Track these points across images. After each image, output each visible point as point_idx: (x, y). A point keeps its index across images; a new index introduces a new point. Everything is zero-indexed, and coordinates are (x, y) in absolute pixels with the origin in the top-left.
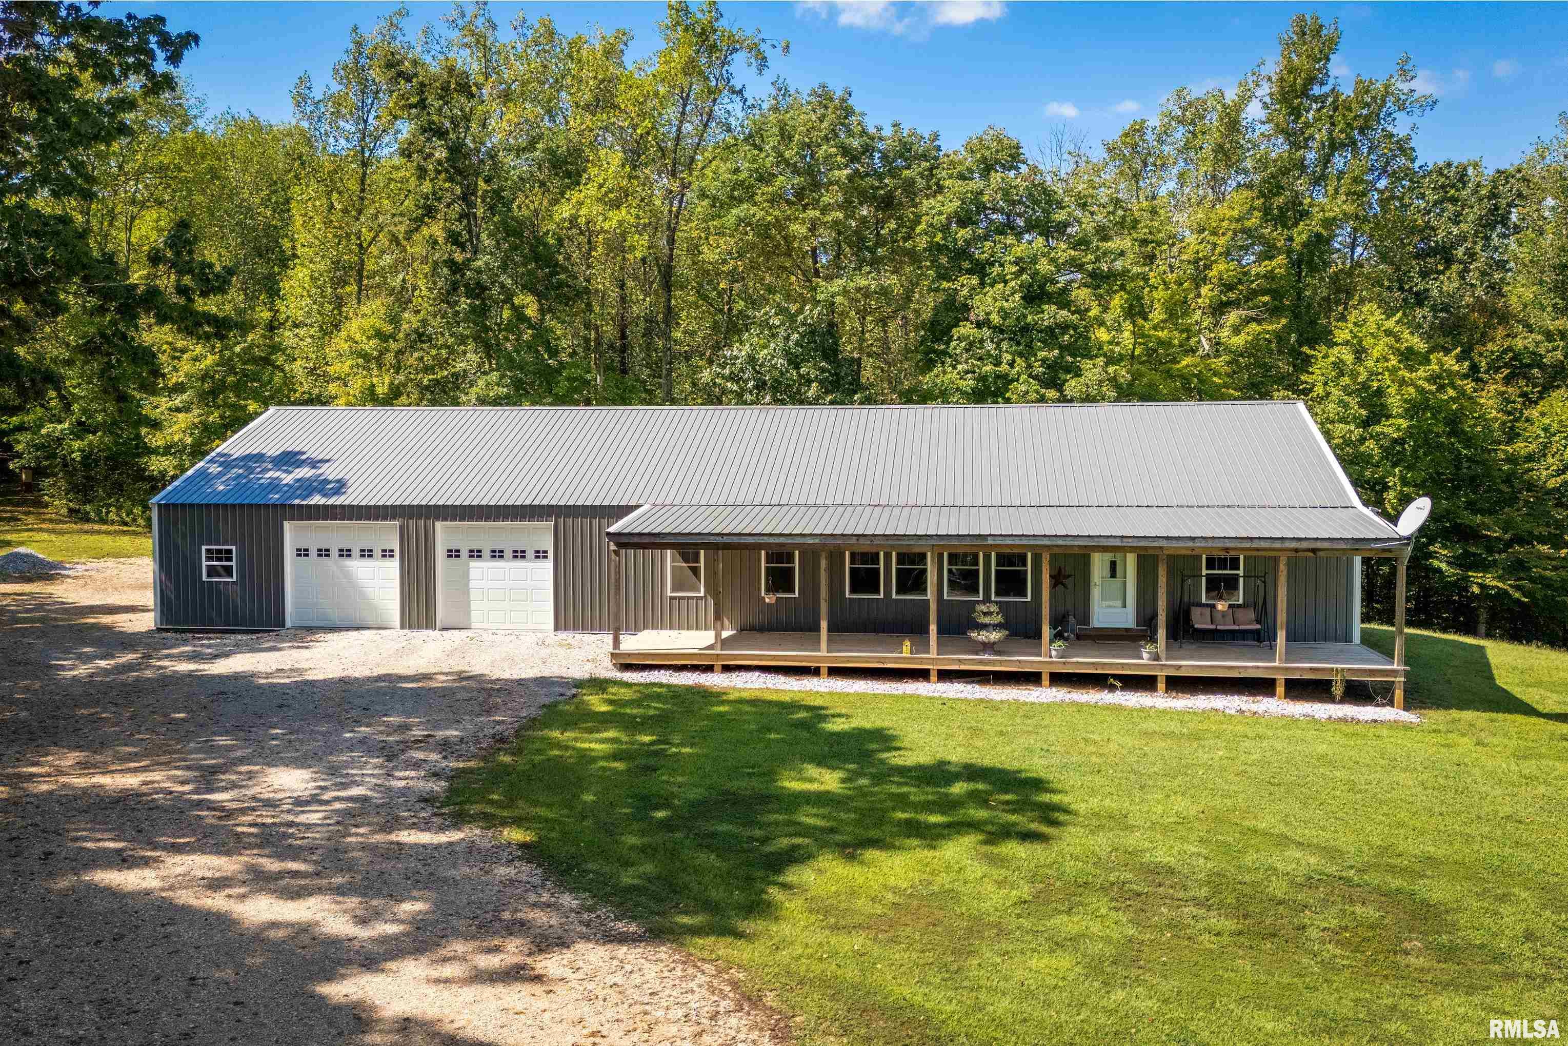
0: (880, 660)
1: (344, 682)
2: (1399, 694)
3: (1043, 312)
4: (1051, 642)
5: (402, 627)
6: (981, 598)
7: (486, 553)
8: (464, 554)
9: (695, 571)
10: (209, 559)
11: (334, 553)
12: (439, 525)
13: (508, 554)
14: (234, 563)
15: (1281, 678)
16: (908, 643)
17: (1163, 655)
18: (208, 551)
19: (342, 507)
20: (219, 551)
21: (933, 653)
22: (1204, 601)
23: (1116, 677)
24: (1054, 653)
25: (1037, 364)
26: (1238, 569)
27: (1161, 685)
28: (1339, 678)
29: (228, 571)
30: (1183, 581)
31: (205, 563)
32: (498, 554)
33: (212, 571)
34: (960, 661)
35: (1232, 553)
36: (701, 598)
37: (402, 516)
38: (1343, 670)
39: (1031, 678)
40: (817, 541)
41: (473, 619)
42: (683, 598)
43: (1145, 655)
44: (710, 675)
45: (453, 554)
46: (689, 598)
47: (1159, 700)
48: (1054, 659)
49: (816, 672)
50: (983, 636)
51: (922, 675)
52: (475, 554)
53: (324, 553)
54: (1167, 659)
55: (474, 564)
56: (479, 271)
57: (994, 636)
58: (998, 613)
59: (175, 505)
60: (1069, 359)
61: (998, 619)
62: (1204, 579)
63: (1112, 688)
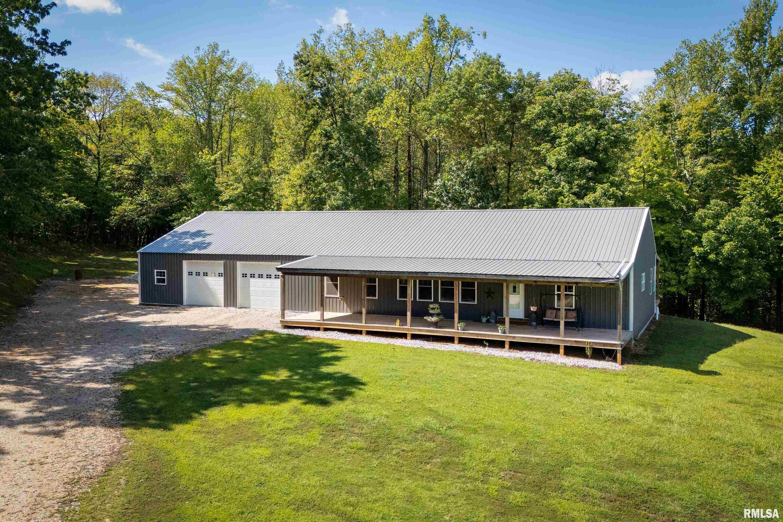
0: (386, 328)
1: (177, 326)
2: (619, 356)
3: (578, 161)
4: (459, 323)
5: (225, 306)
6: (432, 300)
7: (257, 276)
8: (248, 276)
9: (336, 286)
10: (157, 275)
11: (202, 274)
12: (239, 263)
13: (265, 276)
14: (165, 277)
15: (562, 345)
16: (398, 321)
17: (507, 331)
18: (157, 272)
19: (203, 255)
20: (161, 272)
21: (408, 327)
22: (556, 307)
23: (487, 341)
24: (459, 328)
25: (575, 187)
26: (572, 291)
27: (507, 346)
28: (589, 346)
29: (163, 281)
30: (541, 297)
31: (156, 277)
32: (261, 276)
33: (159, 281)
34: (419, 330)
35: (570, 285)
36: (337, 298)
37: (225, 259)
38: (590, 343)
39: (450, 340)
40: (359, 273)
41: (252, 304)
42: (331, 298)
43: (500, 331)
44: (318, 332)
45: (244, 275)
46: (333, 298)
47: (505, 353)
48: (460, 331)
49: (360, 332)
50: (429, 319)
51: (404, 336)
52: (253, 276)
53: (198, 274)
54: (509, 333)
55: (252, 280)
56: (332, 148)
57: (434, 319)
58: (438, 308)
59: (145, 253)
60: (592, 184)
61: (438, 311)
62: (556, 296)
63: (484, 346)
